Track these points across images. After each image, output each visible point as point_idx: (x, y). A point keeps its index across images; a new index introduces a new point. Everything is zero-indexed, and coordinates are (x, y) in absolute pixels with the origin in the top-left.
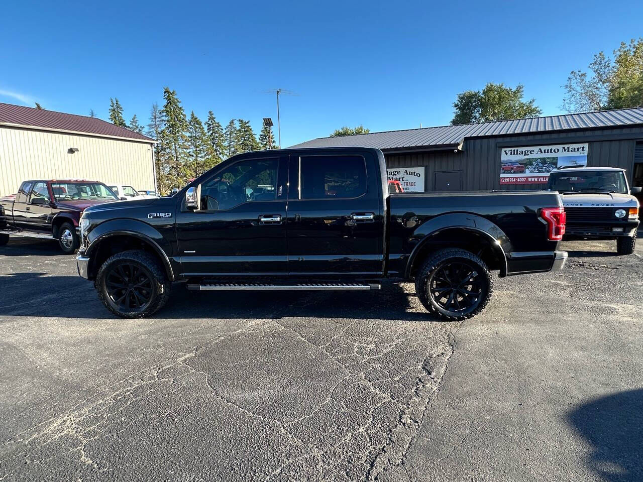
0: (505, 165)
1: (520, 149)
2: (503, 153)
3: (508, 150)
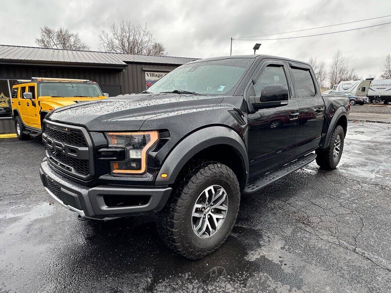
0: (148, 83)
1: (155, 73)
2: (146, 75)
3: (149, 73)
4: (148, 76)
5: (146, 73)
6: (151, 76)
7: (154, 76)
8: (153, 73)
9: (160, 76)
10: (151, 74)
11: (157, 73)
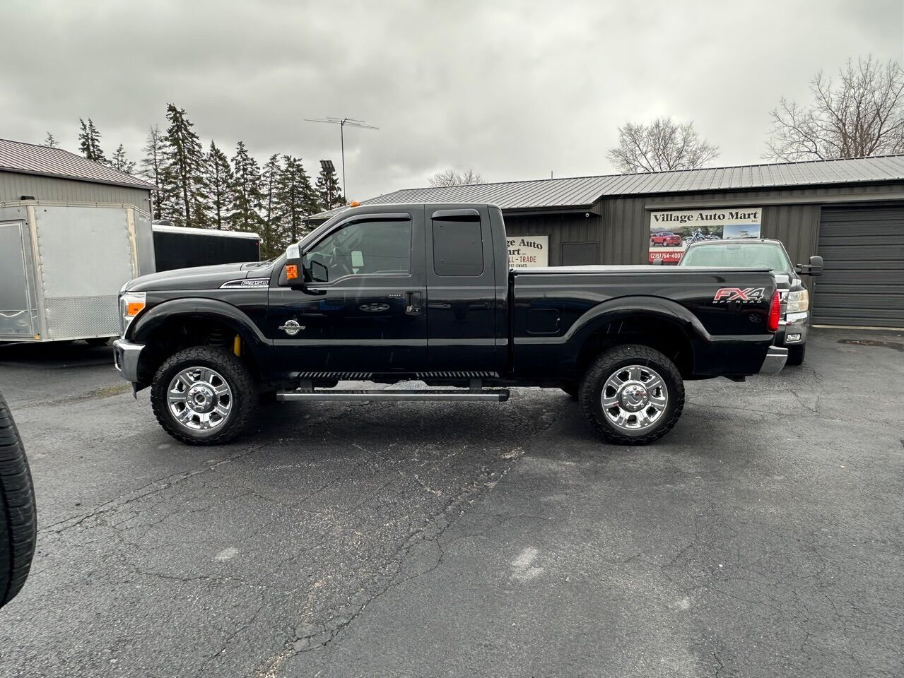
0: (655, 236)
1: (675, 214)
2: (653, 218)
3: (659, 214)
4: (657, 220)
5: (653, 214)
6: (663, 220)
7: (671, 220)
8: (669, 213)
9: (686, 219)
10: (665, 216)
11: (680, 214)
